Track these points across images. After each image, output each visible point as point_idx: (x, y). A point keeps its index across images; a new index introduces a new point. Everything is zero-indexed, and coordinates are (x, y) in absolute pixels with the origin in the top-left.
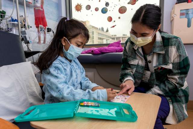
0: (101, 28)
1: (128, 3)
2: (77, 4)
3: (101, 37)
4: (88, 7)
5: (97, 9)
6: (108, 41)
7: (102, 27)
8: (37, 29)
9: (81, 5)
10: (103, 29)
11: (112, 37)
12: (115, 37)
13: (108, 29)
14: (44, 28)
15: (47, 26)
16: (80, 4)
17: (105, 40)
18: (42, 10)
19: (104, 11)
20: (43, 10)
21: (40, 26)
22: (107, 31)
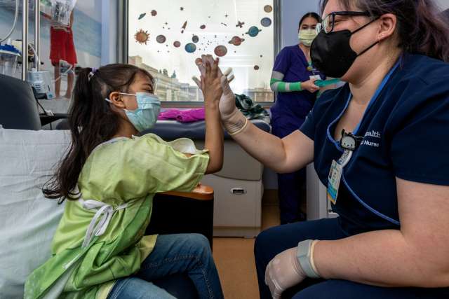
0: (162, 71)
1: (230, 42)
2: (139, 31)
3: (164, 85)
4: (161, 39)
5: (177, 44)
6: (175, 92)
7: (165, 70)
8: (53, 67)
9: (148, 33)
10: (165, 72)
11: (183, 87)
12: (187, 87)
13: (176, 74)
14: (71, 67)
15: (76, 63)
16: (145, 31)
17: (170, 91)
18: (69, 31)
19: (190, 49)
20: (71, 32)
21: (61, 61)
22: (174, 76)
